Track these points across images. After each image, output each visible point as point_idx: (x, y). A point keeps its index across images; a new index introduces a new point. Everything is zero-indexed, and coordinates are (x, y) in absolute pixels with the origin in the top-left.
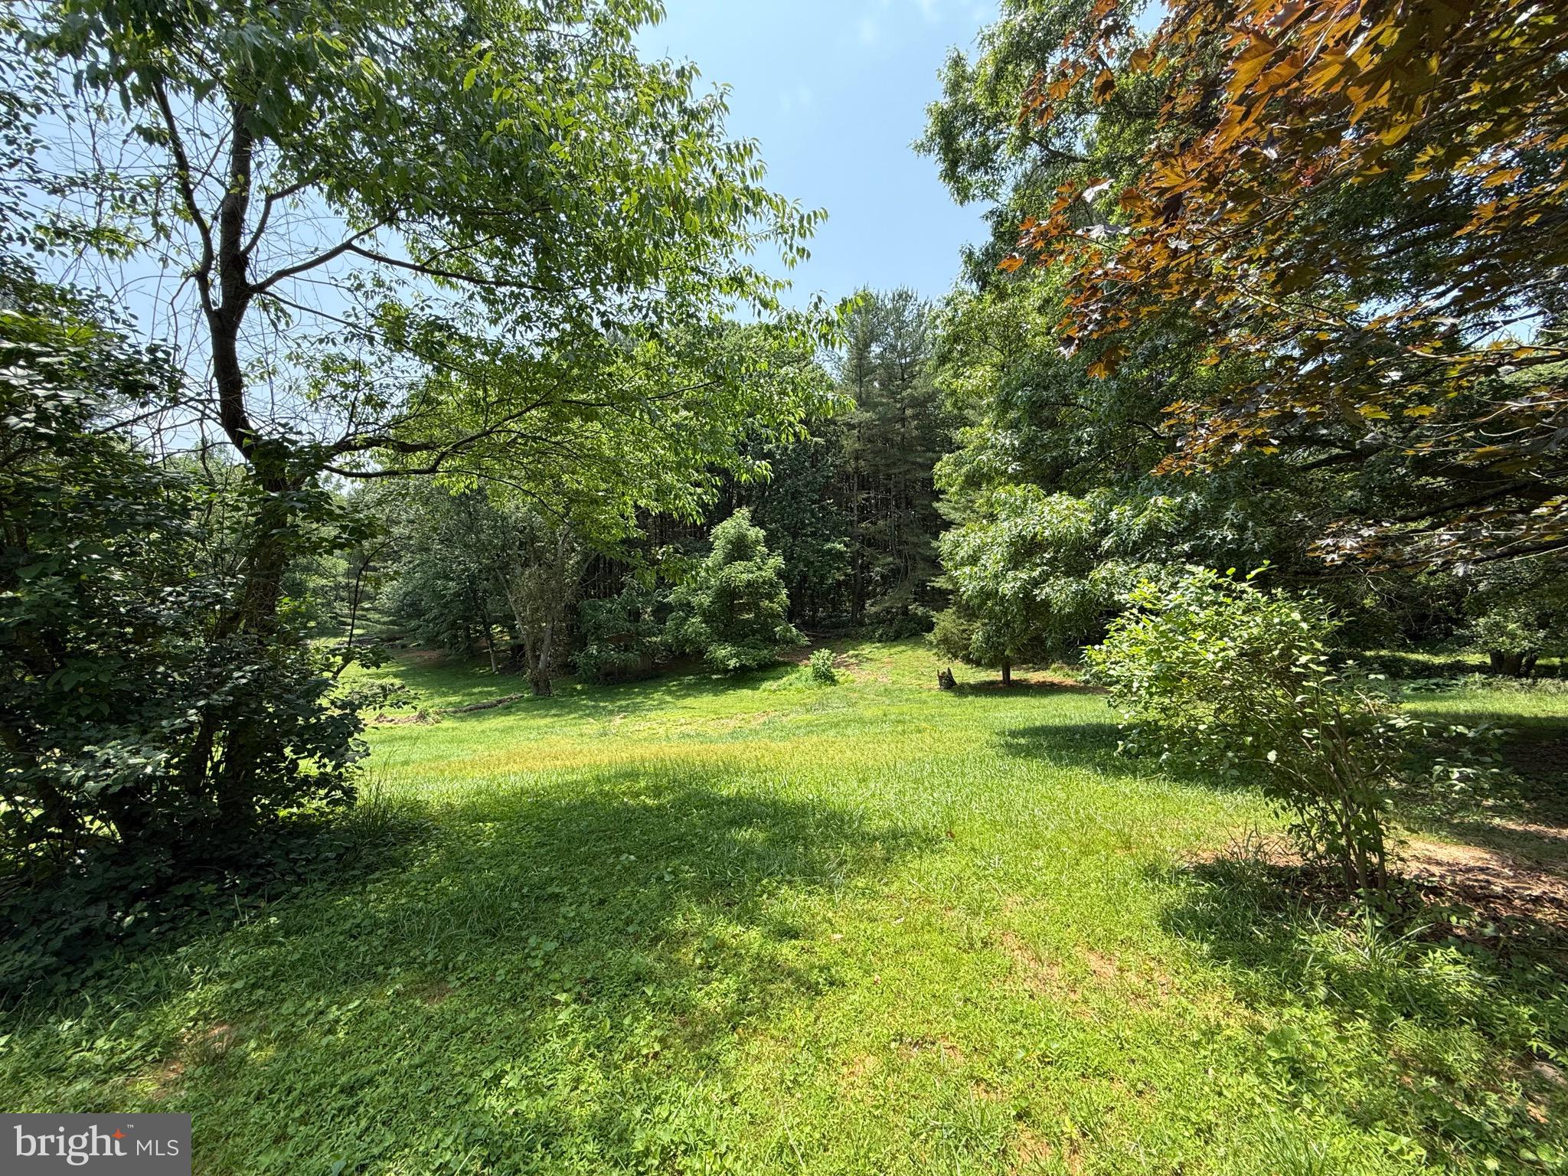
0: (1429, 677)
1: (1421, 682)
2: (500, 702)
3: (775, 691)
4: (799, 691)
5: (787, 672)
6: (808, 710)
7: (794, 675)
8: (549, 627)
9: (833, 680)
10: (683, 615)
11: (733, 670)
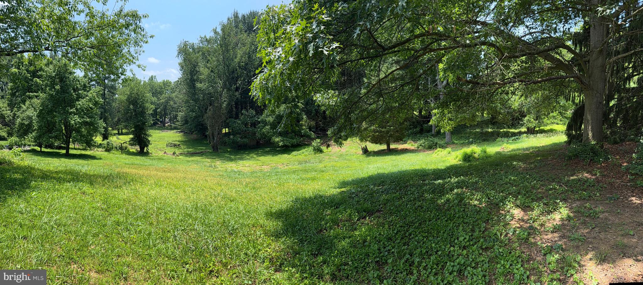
0: (515, 136)
1: (513, 138)
2: (202, 152)
3: (296, 155)
4: (306, 156)
5: (305, 148)
6: (299, 164)
7: (306, 149)
8: (217, 128)
9: (321, 151)
10: (263, 125)
11: (282, 146)
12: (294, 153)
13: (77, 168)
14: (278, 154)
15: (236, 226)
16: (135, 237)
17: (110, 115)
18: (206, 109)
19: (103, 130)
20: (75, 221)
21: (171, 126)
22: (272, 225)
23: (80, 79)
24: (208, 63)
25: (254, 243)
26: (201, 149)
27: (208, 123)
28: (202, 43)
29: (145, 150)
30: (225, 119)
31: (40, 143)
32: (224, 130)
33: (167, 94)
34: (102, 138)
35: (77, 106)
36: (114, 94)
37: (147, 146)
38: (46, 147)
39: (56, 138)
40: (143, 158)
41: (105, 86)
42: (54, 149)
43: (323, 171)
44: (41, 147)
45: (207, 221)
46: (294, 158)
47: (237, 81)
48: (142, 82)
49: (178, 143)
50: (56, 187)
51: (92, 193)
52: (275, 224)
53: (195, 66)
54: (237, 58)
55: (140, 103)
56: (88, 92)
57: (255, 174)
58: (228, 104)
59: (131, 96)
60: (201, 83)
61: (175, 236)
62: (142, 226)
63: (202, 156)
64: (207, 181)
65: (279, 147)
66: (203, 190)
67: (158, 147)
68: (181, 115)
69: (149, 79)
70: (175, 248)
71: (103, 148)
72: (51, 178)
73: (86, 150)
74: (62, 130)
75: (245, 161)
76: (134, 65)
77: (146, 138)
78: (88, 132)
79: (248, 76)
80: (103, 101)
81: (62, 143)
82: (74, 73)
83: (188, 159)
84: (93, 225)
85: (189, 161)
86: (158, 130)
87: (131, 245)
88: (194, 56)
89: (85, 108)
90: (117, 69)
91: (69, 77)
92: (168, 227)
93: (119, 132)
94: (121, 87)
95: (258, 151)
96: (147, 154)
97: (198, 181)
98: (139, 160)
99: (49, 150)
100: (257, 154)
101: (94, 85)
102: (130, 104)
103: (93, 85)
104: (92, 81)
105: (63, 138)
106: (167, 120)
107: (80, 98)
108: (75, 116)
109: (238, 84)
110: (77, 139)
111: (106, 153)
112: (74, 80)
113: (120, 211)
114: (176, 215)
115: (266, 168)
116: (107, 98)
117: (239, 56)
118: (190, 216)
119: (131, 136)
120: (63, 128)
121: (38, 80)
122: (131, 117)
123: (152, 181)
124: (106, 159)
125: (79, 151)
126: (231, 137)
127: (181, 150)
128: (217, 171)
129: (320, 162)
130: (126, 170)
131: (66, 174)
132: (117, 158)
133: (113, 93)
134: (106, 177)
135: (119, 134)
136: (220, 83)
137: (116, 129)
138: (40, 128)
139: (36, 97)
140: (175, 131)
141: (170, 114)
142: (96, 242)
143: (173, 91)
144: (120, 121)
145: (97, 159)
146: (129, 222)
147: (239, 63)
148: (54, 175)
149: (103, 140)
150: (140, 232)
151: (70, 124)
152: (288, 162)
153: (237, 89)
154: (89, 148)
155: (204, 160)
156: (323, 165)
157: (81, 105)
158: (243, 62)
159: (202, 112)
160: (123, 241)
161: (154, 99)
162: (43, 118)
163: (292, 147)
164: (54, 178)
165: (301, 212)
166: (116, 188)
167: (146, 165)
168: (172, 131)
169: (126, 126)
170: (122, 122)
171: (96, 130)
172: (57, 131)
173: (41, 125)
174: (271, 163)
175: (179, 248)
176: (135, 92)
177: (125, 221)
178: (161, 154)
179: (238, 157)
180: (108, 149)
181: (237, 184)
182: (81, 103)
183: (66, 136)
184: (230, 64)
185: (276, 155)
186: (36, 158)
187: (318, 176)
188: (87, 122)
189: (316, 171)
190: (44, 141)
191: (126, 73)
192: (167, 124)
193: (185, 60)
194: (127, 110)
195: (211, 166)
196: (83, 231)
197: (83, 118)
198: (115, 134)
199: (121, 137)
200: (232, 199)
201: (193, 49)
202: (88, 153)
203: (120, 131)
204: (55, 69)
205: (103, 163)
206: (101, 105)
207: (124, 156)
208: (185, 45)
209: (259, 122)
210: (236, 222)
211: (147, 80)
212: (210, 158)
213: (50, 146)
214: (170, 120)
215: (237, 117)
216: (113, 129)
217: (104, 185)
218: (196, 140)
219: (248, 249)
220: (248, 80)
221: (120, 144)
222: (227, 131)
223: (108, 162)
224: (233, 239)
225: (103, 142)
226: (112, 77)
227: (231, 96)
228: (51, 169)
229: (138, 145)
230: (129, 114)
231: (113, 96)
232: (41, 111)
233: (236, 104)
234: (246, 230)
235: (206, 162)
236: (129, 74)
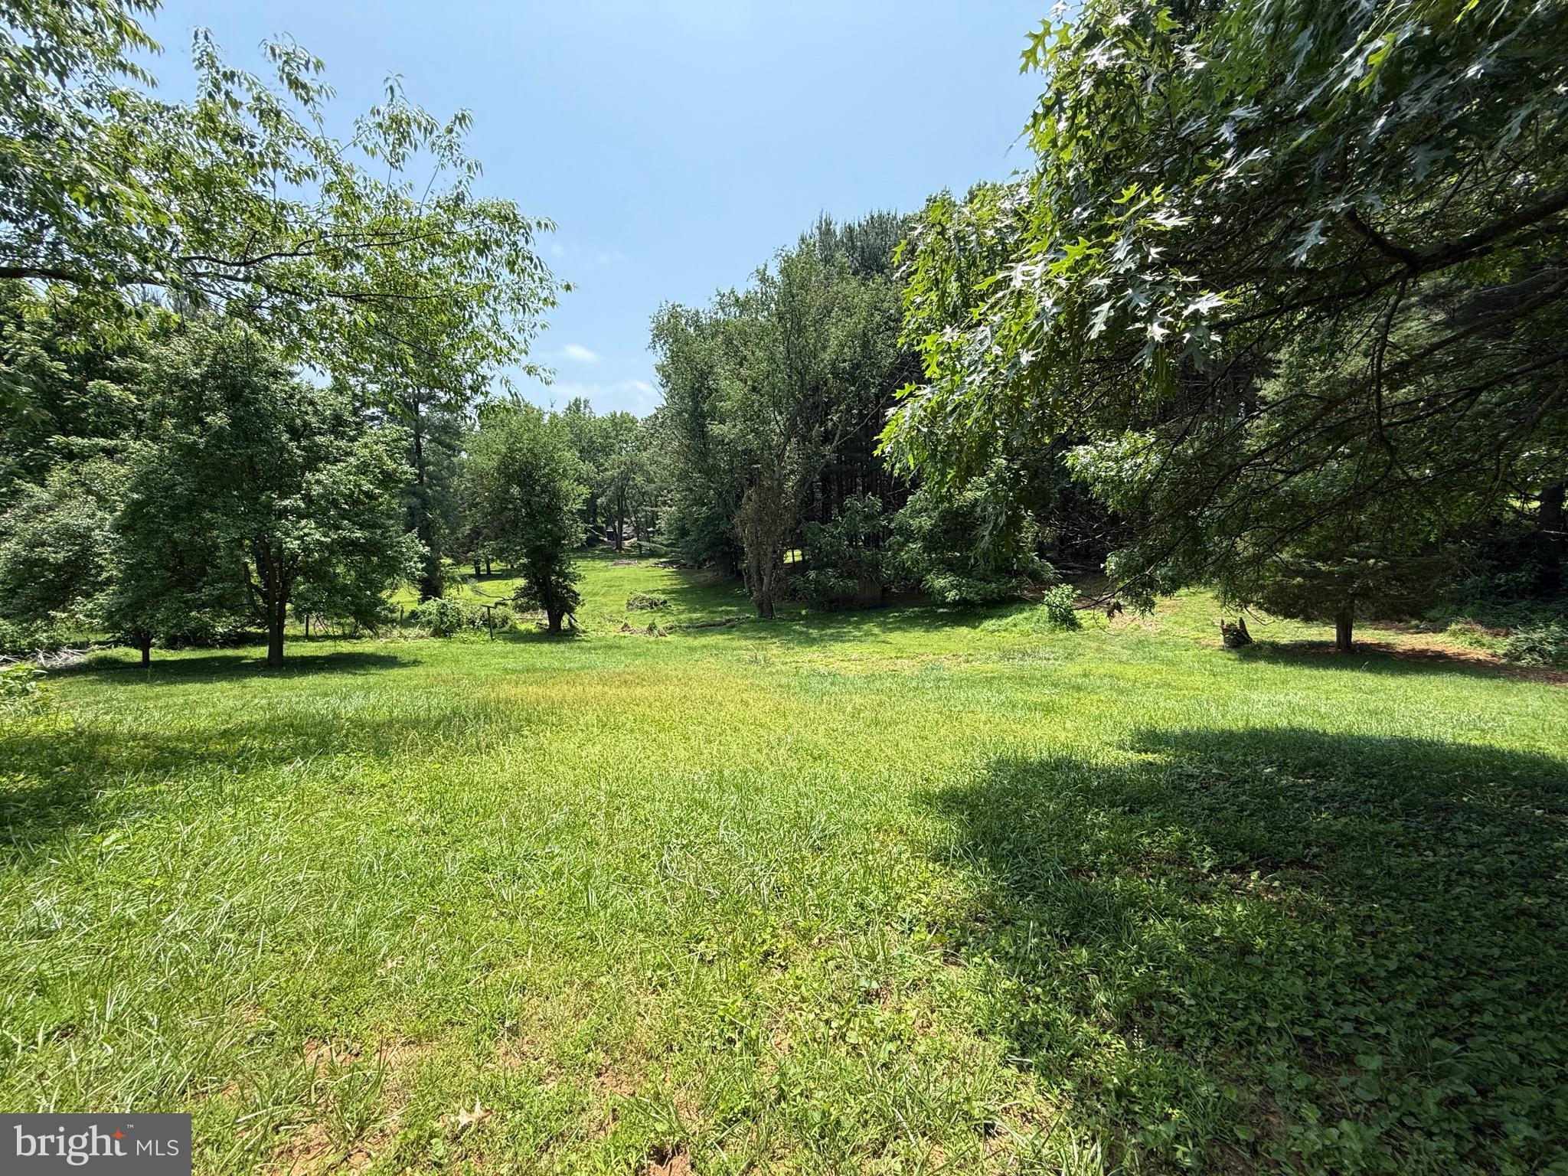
2: (729, 621)
3: (993, 631)
4: (1022, 633)
5: (1021, 611)
6: (1001, 658)
7: (1025, 614)
8: (770, 549)
9: (1072, 624)
10: (902, 540)
11: (955, 603)
12: (989, 624)
13: (321, 707)
14: (945, 625)
15: (832, 829)
16: (540, 893)
17: (445, 515)
18: (739, 497)
19: (420, 566)
20: (318, 891)
21: (640, 546)
22: (932, 828)
23: (315, 396)
24: (741, 365)
25: (883, 875)
26: (727, 613)
27: (745, 534)
28: (723, 309)
29: (565, 623)
30: (791, 523)
31: (138, 631)
32: (789, 553)
33: (624, 454)
34: (418, 595)
35: (308, 489)
36: (455, 450)
37: (570, 610)
38: (171, 643)
39: (219, 604)
40: (562, 647)
41: (420, 427)
42: (213, 646)
43: (1079, 689)
44: (144, 645)
45: (750, 815)
46: (988, 639)
47: (827, 414)
48: (547, 417)
49: (663, 597)
50: (228, 789)
51: (383, 786)
52: (939, 827)
53: (704, 376)
54: (829, 350)
55: (544, 480)
56: (352, 439)
57: (878, 684)
58: (802, 482)
59: (513, 459)
60: (722, 422)
61: (663, 868)
62: (563, 854)
63: (729, 633)
64: (747, 704)
65: (944, 604)
66: (736, 730)
67: (605, 610)
68: (666, 515)
69: (569, 409)
70: (665, 901)
71: (423, 627)
72: (202, 759)
73: (359, 638)
74: (248, 574)
75: (848, 644)
76: (514, 365)
77: (565, 587)
78: (362, 576)
79: (860, 400)
80: (413, 470)
81: (252, 623)
82: (291, 374)
83: (691, 641)
84: (393, 891)
85: (692, 649)
86: (602, 559)
87: (529, 920)
88: (701, 349)
89: (343, 495)
90: (457, 373)
91: (267, 389)
92: (643, 843)
93: (478, 570)
94: (477, 428)
95: (886, 616)
96: (569, 635)
97: (720, 704)
98: (548, 654)
99: (187, 654)
100: (886, 627)
101: (377, 418)
102: (509, 483)
103: (372, 418)
104: (365, 405)
105: (252, 602)
106: (627, 530)
107: (321, 459)
108: (303, 522)
109: (830, 424)
110: (314, 603)
111: (437, 643)
112: (292, 397)
113: (491, 823)
114: (663, 806)
115: (907, 667)
116: (429, 463)
117: (833, 343)
118: (703, 805)
119: (520, 582)
120: (253, 567)
121: (114, 390)
122: (514, 523)
123: (591, 718)
124: (436, 660)
125: (329, 643)
126: (812, 574)
127: (671, 618)
128: (771, 674)
129: (1069, 657)
130: (507, 691)
131: (273, 733)
132: (478, 654)
133: (449, 447)
134: (438, 723)
135: (479, 577)
136: (778, 421)
137: (467, 561)
138: (133, 573)
139: (110, 453)
140: (652, 561)
141: (636, 512)
142: (404, 944)
143: (642, 446)
144: (479, 534)
145: (404, 665)
146: (521, 852)
147: (833, 364)
148: (216, 747)
149: (424, 599)
150: (558, 873)
151: (280, 550)
152: (971, 651)
153: (827, 438)
154: (367, 632)
155: (735, 644)
156: (1079, 670)
157: (325, 486)
158: (845, 361)
159: (726, 505)
160: (502, 914)
161: (587, 468)
162: (151, 534)
163: (982, 605)
164: (220, 758)
165: (1016, 803)
166: (473, 753)
167: (569, 670)
168: (644, 563)
169: (502, 550)
170: (485, 539)
171: (392, 567)
172: (221, 580)
173: (141, 563)
174: (922, 650)
175: (674, 900)
176: (525, 444)
177: (506, 852)
178: (613, 631)
179: (829, 631)
180: (444, 628)
181: (830, 710)
182: (322, 479)
183: (264, 596)
184: (806, 368)
185: (937, 628)
186: (121, 693)
187: (1064, 702)
188: (354, 543)
189: (1056, 686)
190: (162, 622)
191: (488, 388)
192: (626, 543)
193: (674, 357)
194: (502, 500)
195: (755, 661)
196: (351, 922)
197: (337, 528)
198: (465, 579)
199: (486, 586)
200: (816, 753)
201: (698, 327)
202: (367, 646)
203: (483, 567)
204: (202, 353)
205: (428, 676)
206: (408, 483)
207: (500, 646)
208: (674, 315)
209: (891, 533)
210: (830, 816)
211: (560, 410)
212: (753, 638)
213: (199, 638)
214: (637, 530)
215: (826, 518)
216: (458, 563)
217: (430, 750)
218: (713, 586)
219: (865, 891)
220: (860, 411)
221: (485, 609)
222: (798, 558)
223: (444, 671)
224: (824, 864)
225: (424, 607)
226: (443, 396)
227: (809, 458)
228: (203, 724)
229: (543, 608)
230: (507, 513)
231: (449, 456)
232: (135, 508)
233: (825, 479)
234: (858, 839)
235: (741, 648)
236: (497, 392)
